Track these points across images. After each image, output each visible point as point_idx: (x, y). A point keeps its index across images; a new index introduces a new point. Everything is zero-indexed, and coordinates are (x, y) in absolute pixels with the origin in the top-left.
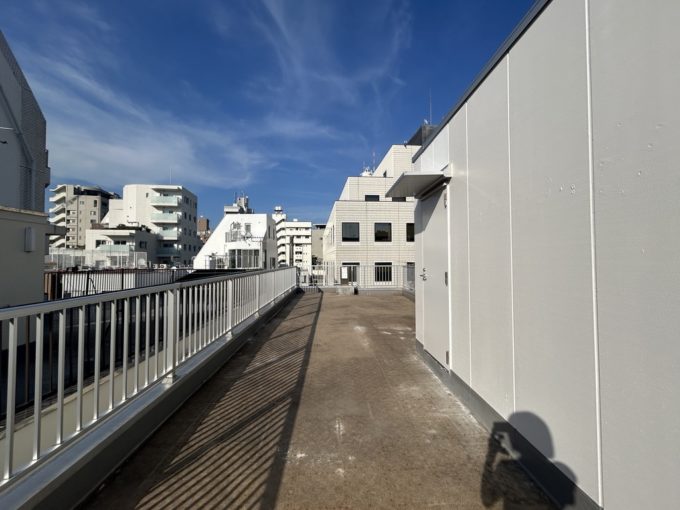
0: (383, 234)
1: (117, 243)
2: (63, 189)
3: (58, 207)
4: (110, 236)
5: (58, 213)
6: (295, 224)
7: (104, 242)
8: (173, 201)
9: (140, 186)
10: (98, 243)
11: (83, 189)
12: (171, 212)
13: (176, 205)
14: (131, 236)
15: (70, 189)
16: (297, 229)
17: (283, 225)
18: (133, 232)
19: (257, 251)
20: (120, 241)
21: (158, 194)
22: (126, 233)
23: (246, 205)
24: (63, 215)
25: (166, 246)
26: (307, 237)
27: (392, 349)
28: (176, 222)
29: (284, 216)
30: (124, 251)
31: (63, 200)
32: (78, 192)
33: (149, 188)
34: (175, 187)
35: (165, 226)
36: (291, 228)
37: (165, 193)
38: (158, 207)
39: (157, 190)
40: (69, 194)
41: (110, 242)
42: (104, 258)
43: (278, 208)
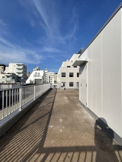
0: (71, 75)
1: (7, 77)
4: (6, 76)
7: (4, 77)
8: (21, 67)
9: (13, 63)
10: (3, 77)
12: (21, 70)
13: (22, 68)
14: (11, 76)
16: (51, 74)
17: (47, 73)
19: (41, 79)
20: (8, 77)
21: (17, 66)
22: (10, 75)
23: (39, 68)
25: (19, 78)
26: (53, 76)
27: (73, 102)
28: (22, 72)
29: (48, 71)
30: (9, 79)
33: (15, 64)
34: (21, 64)
35: (19, 73)
36: (49, 74)
37: (19, 65)
38: (17, 69)
39: (17, 65)
41: (6, 77)
42: (5, 81)
43: (46, 69)
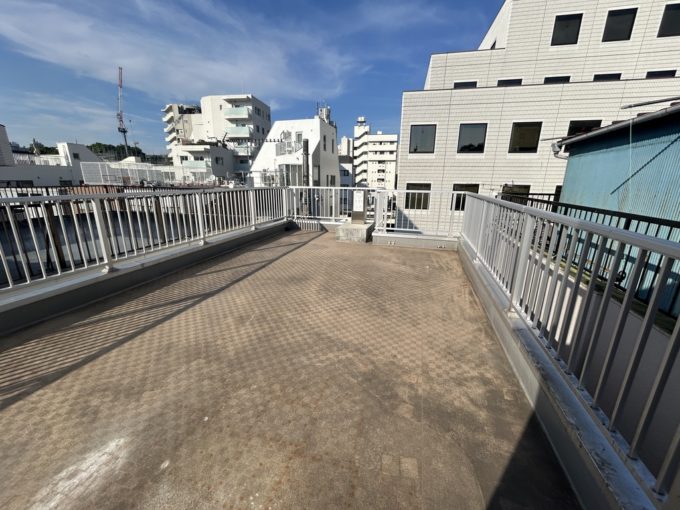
1: (196, 159)
2: (170, 109)
3: (170, 127)
4: (190, 152)
5: (170, 132)
6: (380, 137)
7: (186, 158)
8: (244, 112)
9: (214, 97)
12: (244, 125)
13: (247, 117)
14: (206, 152)
15: (176, 108)
16: (381, 143)
17: (365, 139)
18: (208, 147)
20: (198, 156)
21: (230, 106)
22: (201, 148)
23: (328, 117)
24: (174, 134)
25: (242, 162)
26: (391, 152)
28: (248, 136)
29: (367, 129)
30: (202, 166)
31: (171, 120)
32: (182, 111)
33: (221, 99)
34: (244, 96)
35: (239, 140)
36: (374, 142)
37: (235, 103)
38: (232, 120)
39: (230, 101)
40: (175, 113)
41: (191, 158)
42: (189, 174)
43: (361, 119)
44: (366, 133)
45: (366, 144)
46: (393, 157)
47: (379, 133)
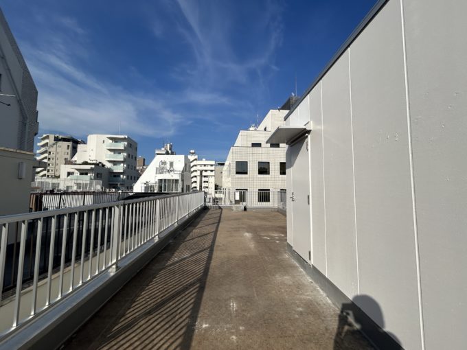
0: (264, 169)
1: (81, 174)
2: (47, 137)
3: (43, 149)
4: (77, 170)
5: (42, 153)
6: (204, 162)
7: (73, 173)
8: (121, 146)
9: (99, 135)
10: (69, 174)
11: (60, 137)
12: (120, 153)
13: (123, 148)
14: (92, 169)
15: (52, 137)
16: (205, 165)
17: (195, 163)
18: (93, 166)
19: (177, 181)
20: (83, 172)
21: (111, 141)
22: (88, 167)
23: (170, 149)
24: (46, 155)
25: (115, 176)
26: (212, 171)
27: (270, 249)
28: (122, 160)
29: (196, 157)
30: (86, 179)
31: (46, 144)
32: (57, 139)
33: (105, 137)
34: (122, 137)
35: (115, 163)
36: (201, 165)
37: (115, 140)
38: (110, 150)
39: (111, 138)
40: (51, 141)
41: (77, 174)
42: (73, 184)
43: (192, 151)
44: (196, 159)
45: (196, 165)
46: (213, 174)
47: (204, 159)
